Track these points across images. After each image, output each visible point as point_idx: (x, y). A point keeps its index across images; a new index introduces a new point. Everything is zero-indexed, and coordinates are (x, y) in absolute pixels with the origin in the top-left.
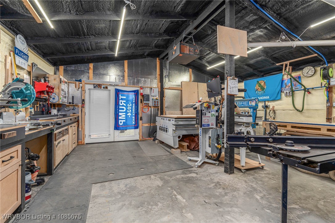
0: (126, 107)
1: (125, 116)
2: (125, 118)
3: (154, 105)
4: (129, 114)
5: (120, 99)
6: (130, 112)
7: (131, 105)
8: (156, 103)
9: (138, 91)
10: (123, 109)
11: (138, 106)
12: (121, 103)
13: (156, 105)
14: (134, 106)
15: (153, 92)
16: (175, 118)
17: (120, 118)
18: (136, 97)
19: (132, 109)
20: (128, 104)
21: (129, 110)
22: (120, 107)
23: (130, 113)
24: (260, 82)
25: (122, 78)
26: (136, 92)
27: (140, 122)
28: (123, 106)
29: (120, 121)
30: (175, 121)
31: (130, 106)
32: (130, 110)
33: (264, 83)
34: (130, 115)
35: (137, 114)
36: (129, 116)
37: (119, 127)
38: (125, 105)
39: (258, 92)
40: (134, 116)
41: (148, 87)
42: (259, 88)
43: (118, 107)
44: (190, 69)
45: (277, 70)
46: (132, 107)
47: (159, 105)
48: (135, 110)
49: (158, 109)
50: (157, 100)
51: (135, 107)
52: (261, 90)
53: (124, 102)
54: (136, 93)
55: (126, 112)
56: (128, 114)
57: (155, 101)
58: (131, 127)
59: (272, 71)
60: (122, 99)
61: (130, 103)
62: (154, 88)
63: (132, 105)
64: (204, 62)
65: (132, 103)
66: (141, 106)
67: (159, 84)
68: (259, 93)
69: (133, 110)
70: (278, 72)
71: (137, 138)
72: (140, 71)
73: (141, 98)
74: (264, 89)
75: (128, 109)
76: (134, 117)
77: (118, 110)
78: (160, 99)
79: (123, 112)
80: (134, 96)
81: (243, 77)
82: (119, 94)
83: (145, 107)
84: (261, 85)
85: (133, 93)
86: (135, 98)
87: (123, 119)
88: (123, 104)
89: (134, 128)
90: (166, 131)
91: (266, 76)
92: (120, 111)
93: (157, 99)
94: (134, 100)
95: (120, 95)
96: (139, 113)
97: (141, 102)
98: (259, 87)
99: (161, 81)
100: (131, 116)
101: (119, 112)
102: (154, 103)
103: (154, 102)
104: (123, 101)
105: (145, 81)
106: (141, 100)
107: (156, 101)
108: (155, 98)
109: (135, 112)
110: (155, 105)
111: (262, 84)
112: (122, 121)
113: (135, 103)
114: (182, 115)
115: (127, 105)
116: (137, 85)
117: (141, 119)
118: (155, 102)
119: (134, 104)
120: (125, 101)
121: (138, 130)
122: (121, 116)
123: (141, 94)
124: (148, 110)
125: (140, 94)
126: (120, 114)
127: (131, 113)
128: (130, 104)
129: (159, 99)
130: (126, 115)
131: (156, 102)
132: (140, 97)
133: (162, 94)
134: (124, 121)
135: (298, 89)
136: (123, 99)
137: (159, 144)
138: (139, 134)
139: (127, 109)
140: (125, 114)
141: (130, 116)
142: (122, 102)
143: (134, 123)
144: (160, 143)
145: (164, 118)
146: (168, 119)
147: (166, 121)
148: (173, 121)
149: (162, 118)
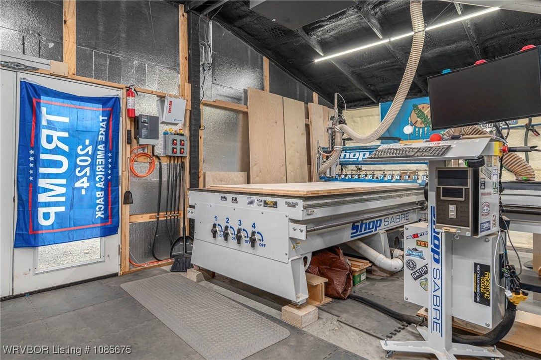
0: (72, 156)
1: (63, 190)
2: (63, 199)
3: (170, 154)
4: (83, 183)
5: (44, 123)
6: (85, 175)
7: (90, 148)
8: (178, 147)
9: (117, 100)
10: (58, 164)
11: (117, 153)
12: (49, 139)
13: (178, 151)
14: (100, 155)
15: (170, 111)
16: (306, 198)
17: (42, 198)
18: (108, 121)
19: (93, 166)
20: (81, 147)
21: (83, 168)
22: (43, 156)
23: (85, 179)
24: (420, 107)
25: (51, 45)
26: (111, 103)
27: (125, 211)
28: (57, 151)
29: (41, 211)
30: (305, 208)
31: (87, 155)
32: (86, 167)
34: (86, 185)
35: (111, 182)
36: (83, 192)
37: (35, 236)
38: (66, 148)
39: (417, 129)
40: (102, 190)
41: (152, 93)
42: (419, 119)
43: (36, 156)
44: (264, 57)
46: (93, 156)
47: (187, 153)
48: (106, 168)
49: (183, 163)
50: (182, 138)
51: (106, 158)
52: (423, 125)
53: (59, 139)
54: (111, 107)
55: (71, 176)
56: (78, 184)
57: (174, 140)
58: (88, 232)
60: (51, 125)
61: (87, 142)
62: (171, 96)
63: (95, 150)
64: (313, 40)
65: (95, 144)
66: (128, 155)
67: (188, 87)
68: (419, 131)
69: (99, 168)
71: (113, 266)
72: (123, 35)
73: (129, 128)
75: (76, 166)
76: (99, 194)
77: (36, 169)
78: (188, 135)
79: (56, 176)
80: (101, 118)
81: (380, 93)
82: (39, 103)
83: (141, 159)
84: (423, 113)
85: (99, 108)
86: (108, 125)
87: (55, 204)
88: (56, 143)
89: (98, 231)
90: (253, 242)
92: (42, 170)
93: (182, 135)
94: (102, 131)
95: (44, 110)
96: (120, 179)
97: (129, 141)
98: (418, 117)
99: (194, 78)
100: (92, 189)
101: (36, 176)
102: (171, 147)
103: (170, 142)
104: (56, 134)
105: (141, 70)
106: (129, 132)
107: (179, 138)
108: (174, 129)
109: (106, 175)
110: (176, 153)
111: (427, 111)
112: (53, 210)
113: (106, 143)
114: (248, 182)
115: (73, 149)
116: (111, 79)
117: (128, 198)
118: (176, 145)
119: (101, 147)
120: (66, 135)
121: (115, 240)
122: (46, 190)
123: (130, 112)
124: (151, 170)
125: (123, 113)
126: (42, 183)
127: (92, 178)
128: (85, 147)
129: (186, 132)
130: (70, 186)
131: (178, 143)
132: (125, 125)
133: (195, 120)
134: (62, 209)
136: (57, 126)
137: (204, 283)
138: (120, 253)
139: (73, 166)
140: (64, 181)
141: (87, 189)
142: (55, 138)
143: (99, 214)
144: (207, 279)
145: (239, 197)
146: (261, 201)
147: (251, 206)
148: (294, 206)
149: (222, 197)
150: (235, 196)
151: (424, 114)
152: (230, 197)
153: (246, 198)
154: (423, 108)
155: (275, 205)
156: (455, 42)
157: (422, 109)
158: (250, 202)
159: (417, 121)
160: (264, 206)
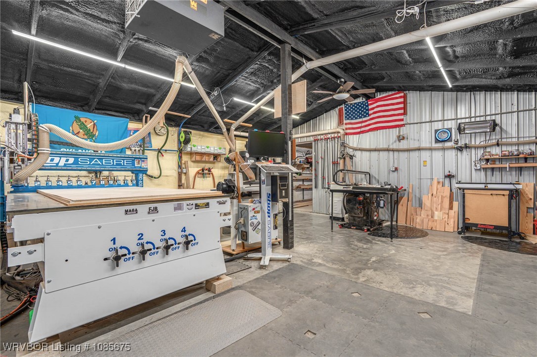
24: (83, 120)
33: (94, 124)
42: (81, 131)
45: (118, 109)
52: (86, 137)
59: (107, 108)
70: (121, 115)
74: (94, 135)
84: (86, 126)
91: (95, 113)
98: (81, 129)
111: (90, 125)
135: (148, 147)
145: (159, 206)
146: (192, 204)
147: (180, 211)
148: (224, 203)
149: (126, 211)
150: (153, 206)
151: (87, 128)
152: (143, 209)
153: (172, 205)
154: (86, 121)
155: (207, 205)
156: (148, 87)
157: (84, 122)
158: (179, 208)
159: (79, 132)
160: (196, 209)
